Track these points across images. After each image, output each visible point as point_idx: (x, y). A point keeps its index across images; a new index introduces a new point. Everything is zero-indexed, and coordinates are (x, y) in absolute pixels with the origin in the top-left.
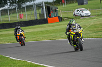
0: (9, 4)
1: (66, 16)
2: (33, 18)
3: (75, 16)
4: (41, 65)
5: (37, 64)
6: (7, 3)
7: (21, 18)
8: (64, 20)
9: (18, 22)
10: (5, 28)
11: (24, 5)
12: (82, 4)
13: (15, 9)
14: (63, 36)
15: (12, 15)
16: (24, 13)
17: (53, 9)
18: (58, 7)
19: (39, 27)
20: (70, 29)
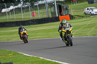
0: (22, 2)
1: (77, 15)
2: (45, 16)
3: (86, 14)
4: (53, 61)
5: (49, 60)
6: (20, 2)
7: (33, 16)
8: (75, 18)
9: (31, 20)
11: (36, 4)
12: (92, 3)
13: (28, 7)
15: (25, 13)
16: (36, 12)
18: (69, 6)
19: (51, 25)
20: (62, 27)
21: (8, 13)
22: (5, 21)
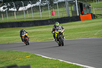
1: (100, 14)
2: (65, 15)
4: (74, 64)
5: (69, 63)
7: (53, 15)
8: (97, 17)
10: (37, 25)
11: (55, 2)
13: (47, 5)
14: (96, 34)
15: (43, 12)
16: (56, 10)
17: (86, 6)
18: (91, 4)
19: (72, 25)
20: (55, 29)
21: (26, 11)
22: (22, 20)
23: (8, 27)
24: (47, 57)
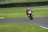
23: (19, 7)
24: (47, 28)
